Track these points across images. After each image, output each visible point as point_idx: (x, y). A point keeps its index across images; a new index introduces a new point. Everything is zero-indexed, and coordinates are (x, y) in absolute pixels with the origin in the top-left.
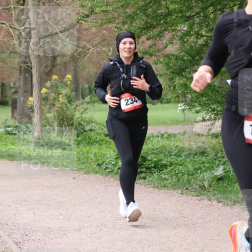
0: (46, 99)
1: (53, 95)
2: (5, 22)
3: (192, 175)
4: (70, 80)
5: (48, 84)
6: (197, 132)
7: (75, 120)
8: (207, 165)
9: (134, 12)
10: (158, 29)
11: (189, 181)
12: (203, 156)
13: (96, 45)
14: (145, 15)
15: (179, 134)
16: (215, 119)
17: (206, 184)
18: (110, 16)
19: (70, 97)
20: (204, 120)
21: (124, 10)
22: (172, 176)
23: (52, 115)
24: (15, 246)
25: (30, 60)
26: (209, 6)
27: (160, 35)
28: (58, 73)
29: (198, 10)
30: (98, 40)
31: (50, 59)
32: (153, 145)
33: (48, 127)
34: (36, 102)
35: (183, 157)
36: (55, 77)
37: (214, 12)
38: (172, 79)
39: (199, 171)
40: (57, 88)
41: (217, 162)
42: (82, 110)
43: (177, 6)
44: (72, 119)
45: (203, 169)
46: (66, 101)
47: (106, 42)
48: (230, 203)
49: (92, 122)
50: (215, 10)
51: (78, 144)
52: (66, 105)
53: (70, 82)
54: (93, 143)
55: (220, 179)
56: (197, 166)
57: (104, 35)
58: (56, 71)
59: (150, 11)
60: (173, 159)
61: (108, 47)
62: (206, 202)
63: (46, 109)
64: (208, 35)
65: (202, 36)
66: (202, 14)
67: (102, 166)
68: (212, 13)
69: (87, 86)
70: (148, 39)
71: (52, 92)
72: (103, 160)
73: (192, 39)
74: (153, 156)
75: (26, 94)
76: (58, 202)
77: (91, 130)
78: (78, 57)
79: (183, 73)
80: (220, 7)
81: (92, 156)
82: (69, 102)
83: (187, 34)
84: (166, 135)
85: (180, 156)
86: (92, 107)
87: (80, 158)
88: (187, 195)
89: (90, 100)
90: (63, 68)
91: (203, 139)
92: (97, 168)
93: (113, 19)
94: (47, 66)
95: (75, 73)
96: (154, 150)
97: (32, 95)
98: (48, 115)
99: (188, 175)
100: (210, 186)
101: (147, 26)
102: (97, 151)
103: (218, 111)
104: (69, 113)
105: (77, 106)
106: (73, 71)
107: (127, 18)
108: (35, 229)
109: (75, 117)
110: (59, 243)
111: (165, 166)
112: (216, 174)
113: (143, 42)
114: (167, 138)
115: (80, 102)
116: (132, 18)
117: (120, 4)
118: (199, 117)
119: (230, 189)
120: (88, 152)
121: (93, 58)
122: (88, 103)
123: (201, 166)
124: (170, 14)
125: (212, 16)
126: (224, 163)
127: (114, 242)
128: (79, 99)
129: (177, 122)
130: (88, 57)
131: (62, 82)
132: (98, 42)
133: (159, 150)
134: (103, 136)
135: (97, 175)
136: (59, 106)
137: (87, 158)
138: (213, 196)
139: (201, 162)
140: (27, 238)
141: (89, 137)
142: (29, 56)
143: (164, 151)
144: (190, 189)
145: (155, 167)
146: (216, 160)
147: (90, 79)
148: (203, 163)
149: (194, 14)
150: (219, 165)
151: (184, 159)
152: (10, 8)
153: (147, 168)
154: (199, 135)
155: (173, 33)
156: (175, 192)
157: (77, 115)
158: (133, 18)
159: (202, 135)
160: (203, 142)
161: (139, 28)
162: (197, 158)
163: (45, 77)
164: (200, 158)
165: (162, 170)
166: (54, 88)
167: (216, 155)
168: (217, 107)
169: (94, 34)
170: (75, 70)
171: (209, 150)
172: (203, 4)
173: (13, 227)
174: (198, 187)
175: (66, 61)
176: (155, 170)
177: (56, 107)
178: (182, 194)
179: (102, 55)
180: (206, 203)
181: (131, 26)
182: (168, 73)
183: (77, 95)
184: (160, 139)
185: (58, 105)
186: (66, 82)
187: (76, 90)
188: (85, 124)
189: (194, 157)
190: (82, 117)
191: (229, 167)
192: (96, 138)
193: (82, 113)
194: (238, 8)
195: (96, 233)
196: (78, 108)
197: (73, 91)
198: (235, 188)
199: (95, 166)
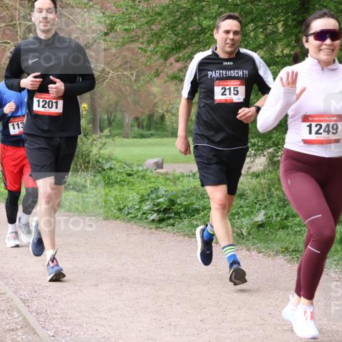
2: (9, 41)
4: (86, 110)
7: (91, 157)
8: (245, 209)
9: (161, 29)
10: (190, 49)
12: (242, 198)
13: (116, 68)
14: (174, 34)
16: (255, 155)
17: (244, 231)
18: (133, 33)
19: (85, 130)
21: (150, 27)
22: (204, 223)
24: (22, 304)
26: (249, 23)
30: (119, 62)
32: (183, 186)
37: (254, 29)
39: (236, 217)
41: (257, 206)
42: (101, 145)
43: (211, 22)
44: (89, 155)
45: (241, 214)
47: (128, 65)
48: (271, 253)
49: (112, 159)
50: (256, 28)
53: (85, 112)
54: (113, 183)
55: (261, 226)
56: (234, 211)
57: (125, 56)
59: (179, 28)
60: (206, 202)
61: (131, 70)
62: (244, 252)
67: (123, 211)
68: (253, 31)
69: (106, 117)
70: (177, 61)
72: (125, 204)
74: (183, 199)
76: (72, 253)
77: (111, 169)
80: (262, 24)
81: (112, 200)
82: (85, 135)
86: (112, 141)
89: (109, 134)
92: (118, 214)
93: (137, 38)
95: (92, 102)
96: (184, 192)
100: (249, 234)
101: (176, 46)
102: (117, 193)
103: (259, 146)
104: (84, 149)
105: (95, 140)
106: (90, 100)
107: (153, 36)
109: (92, 154)
110: (73, 301)
111: (197, 211)
112: (256, 219)
113: (170, 64)
115: (98, 136)
116: (158, 36)
117: (144, 20)
119: (272, 237)
120: (107, 195)
121: (112, 84)
122: (107, 137)
123: (239, 210)
124: (203, 31)
125: (252, 34)
126: (266, 207)
127: (137, 299)
128: (97, 132)
130: (107, 82)
132: (119, 64)
133: (190, 192)
134: (124, 175)
135: (118, 221)
137: (105, 202)
138: (252, 245)
139: (239, 206)
140: (36, 294)
141: (108, 177)
143: (195, 193)
145: (185, 212)
146: (256, 203)
147: (109, 109)
148: (241, 207)
150: (260, 210)
152: (15, 24)
153: (176, 214)
157: (95, 151)
158: (160, 36)
161: (166, 48)
164: (238, 201)
165: (194, 216)
167: (256, 198)
168: (258, 142)
169: (114, 56)
171: (249, 191)
173: (19, 282)
174: (235, 235)
176: (185, 216)
179: (124, 80)
180: (244, 254)
183: (94, 127)
184: (191, 179)
187: (93, 121)
188: (104, 162)
190: (99, 153)
191: (272, 212)
192: (117, 178)
193: (100, 149)
194: (282, 25)
195: (116, 289)
196: (95, 142)
197: (89, 123)
198: (278, 237)
199: (115, 211)
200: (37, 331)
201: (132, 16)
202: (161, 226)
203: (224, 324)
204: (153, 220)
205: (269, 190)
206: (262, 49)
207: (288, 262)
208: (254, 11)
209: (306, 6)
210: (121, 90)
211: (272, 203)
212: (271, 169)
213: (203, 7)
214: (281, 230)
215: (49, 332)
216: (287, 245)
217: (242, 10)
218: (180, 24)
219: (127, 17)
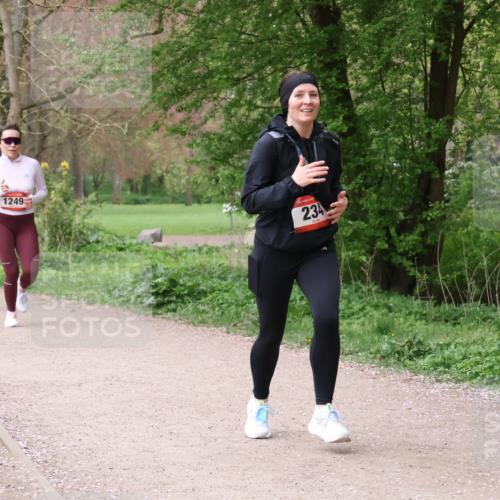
3: (242, 306)
4: (66, 169)
7: (73, 227)
9: (159, 72)
10: (194, 96)
11: (237, 314)
13: (104, 119)
14: (175, 76)
15: (224, 247)
19: (66, 194)
22: (213, 308)
23: (40, 220)
26: (266, 65)
27: (196, 105)
28: (50, 159)
29: (250, 70)
31: (37, 139)
32: (187, 263)
35: (230, 280)
36: (44, 165)
37: (273, 73)
38: (214, 169)
40: (48, 180)
42: (84, 213)
43: (220, 63)
44: (70, 225)
46: (61, 200)
47: (119, 115)
48: (295, 345)
49: (99, 230)
50: (275, 71)
52: (61, 205)
53: (66, 172)
58: (46, 157)
59: (181, 70)
60: (215, 283)
61: (122, 122)
64: (264, 105)
65: (257, 107)
66: (256, 76)
68: (270, 75)
69: (91, 178)
70: (179, 111)
72: (115, 284)
73: (242, 111)
74: (186, 278)
77: (97, 242)
78: (79, 136)
79: (230, 160)
80: (282, 66)
82: (66, 201)
83: (235, 104)
84: (205, 249)
85: (225, 279)
86: (99, 209)
88: (236, 334)
89: (95, 199)
90: (56, 153)
94: (33, 149)
95: (74, 160)
96: (187, 269)
99: (237, 305)
101: (177, 91)
104: (65, 218)
105: (77, 206)
106: (71, 157)
108: (16, 384)
109: (73, 224)
110: (50, 404)
111: (204, 293)
113: (171, 115)
114: (207, 253)
115: (82, 202)
119: (296, 325)
121: (99, 138)
122: (93, 202)
124: (210, 74)
125: (270, 79)
127: (129, 401)
128: (81, 197)
129: (221, 231)
130: (93, 136)
131: (54, 172)
132: (107, 114)
133: (195, 270)
134: (115, 249)
136: (51, 206)
140: (5, 397)
143: (202, 271)
144: (239, 325)
145: (188, 295)
147: (95, 169)
149: (245, 75)
151: (230, 284)
153: (178, 297)
155: (216, 102)
156: (217, 330)
157: (77, 219)
158: (158, 80)
161: (165, 94)
165: (200, 299)
170: (74, 156)
172: (257, 61)
174: (250, 322)
175: (62, 141)
176: (190, 299)
177: (46, 207)
178: (228, 333)
179: (113, 134)
181: (153, 92)
182: (208, 159)
183: (77, 190)
184: (196, 254)
185: (49, 205)
186: (61, 172)
187: (76, 183)
188: (89, 233)
190: (84, 223)
193: (84, 217)
194: (307, 68)
195: (104, 389)
196: (78, 209)
197: (71, 186)
198: (303, 324)
200: (6, 443)
202: (160, 312)
203: (237, 432)
204: (150, 305)
208: (272, 50)
209: (335, 45)
210: (109, 145)
213: (211, 45)
214: (306, 316)
215: (21, 443)
217: (257, 49)
218: (183, 65)
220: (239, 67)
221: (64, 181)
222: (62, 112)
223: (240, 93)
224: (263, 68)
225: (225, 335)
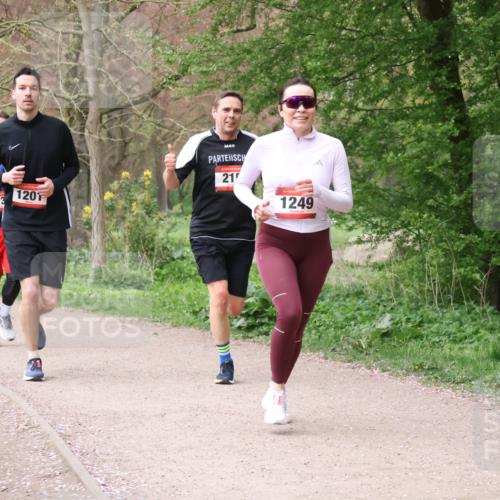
0: (111, 209)
1: (122, 202)
3: (342, 328)
4: (149, 179)
5: (115, 185)
6: (350, 260)
7: (156, 242)
8: (364, 313)
9: (251, 71)
11: (336, 338)
12: (359, 298)
13: (190, 124)
14: (269, 77)
16: (378, 240)
17: (364, 343)
18: (214, 77)
19: (149, 206)
20: (360, 241)
21: (236, 69)
22: (310, 331)
23: (120, 234)
24: (62, 442)
25: (86, 148)
26: (369, 63)
28: (131, 167)
29: (351, 69)
30: (193, 115)
31: (118, 145)
33: (114, 253)
34: (95, 214)
35: (328, 300)
36: (125, 174)
37: (376, 72)
39: (353, 323)
40: (129, 191)
41: (381, 308)
42: (168, 227)
43: (319, 63)
44: (153, 240)
45: (359, 318)
46: (143, 212)
47: (206, 119)
48: (401, 372)
49: (184, 245)
50: (379, 69)
51: (163, 280)
52: (143, 218)
53: (149, 182)
54: (185, 278)
55: (386, 334)
56: (349, 315)
57: (203, 107)
58: (127, 165)
59: (276, 70)
62: (363, 371)
63: (111, 224)
64: (366, 107)
65: (358, 110)
66: (358, 75)
67: (199, 314)
68: (373, 74)
70: (273, 114)
71: (121, 197)
72: (201, 305)
73: (343, 114)
75: (79, 201)
77: (183, 258)
78: (163, 142)
80: (386, 64)
81: (184, 299)
82: (148, 213)
83: (334, 106)
86: (184, 221)
87: (164, 302)
88: (334, 359)
89: (180, 211)
90: (139, 160)
91: (358, 272)
92: (192, 318)
93: (218, 82)
94: (113, 157)
95: (157, 168)
97: (88, 203)
98: (115, 234)
99: (335, 328)
100: (370, 346)
101: (271, 93)
102: (191, 291)
103: (383, 228)
104: (147, 231)
105: (161, 219)
106: (155, 165)
107: (239, 81)
108: (94, 414)
109: (156, 238)
110: (131, 437)
112: (379, 326)
113: (264, 118)
115: (166, 214)
116: (247, 80)
117: (228, 59)
118: (353, 236)
119: (402, 349)
120: (177, 293)
122: (178, 215)
123: (357, 314)
124: (307, 74)
125: (373, 78)
126: (392, 309)
127: (216, 434)
128: (164, 209)
130: (178, 142)
131: (136, 181)
132: (195, 118)
135: (192, 329)
136: (132, 219)
137: (175, 302)
138: (374, 361)
139: (355, 308)
140: (81, 428)
141: (179, 269)
142: (85, 142)
144: (338, 349)
146: (379, 304)
148: (358, 309)
149: (345, 74)
150: (384, 313)
151: (328, 304)
152: (55, 66)
153: (270, 319)
154: (352, 266)
156: (314, 355)
157: (161, 234)
158: (250, 80)
159: (358, 266)
160: (359, 277)
161: (258, 97)
162: (349, 302)
163: (110, 174)
164: (354, 301)
166: (125, 192)
167: (379, 297)
168: (382, 221)
169: (188, 107)
170: (157, 162)
171: (369, 288)
172: (359, 59)
173: (58, 411)
174: (350, 347)
175: (145, 149)
177: (126, 221)
178: (326, 358)
180: (363, 373)
183: (160, 202)
185: (130, 218)
186: (144, 182)
187: (159, 194)
188: (173, 248)
189: (344, 300)
190: (167, 238)
191: (400, 315)
192: (191, 270)
193: (168, 231)
194: (414, 66)
195: (190, 421)
196: (162, 222)
197: (154, 197)
198: (409, 349)
199: (188, 315)
200: (82, 478)
201: (212, 53)
202: (250, 335)
203: (336, 468)
204: (240, 328)
205: (397, 286)
206: (386, 98)
207: (424, 383)
208: (376, 47)
209: (445, 41)
211: (400, 304)
212: (398, 258)
213: (307, 42)
214: (413, 340)
215: (98, 479)
216: (421, 361)
217: (359, 46)
218: (277, 64)
219: (205, 54)
220: (339, 66)
221: (146, 192)
222: (145, 116)
223: (340, 95)
224: (366, 66)
225: (323, 361)
